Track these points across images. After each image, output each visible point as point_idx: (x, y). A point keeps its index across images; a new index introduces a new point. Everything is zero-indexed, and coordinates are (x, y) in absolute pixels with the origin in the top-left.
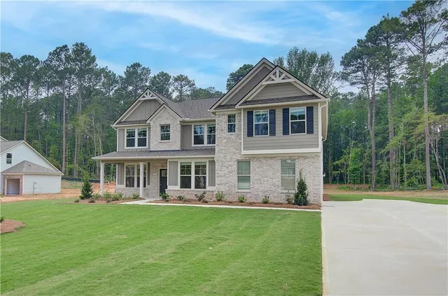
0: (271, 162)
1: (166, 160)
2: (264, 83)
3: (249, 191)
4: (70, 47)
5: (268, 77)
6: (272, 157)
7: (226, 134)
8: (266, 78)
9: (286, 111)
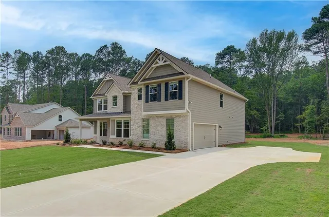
0: (161, 119)
1: (109, 119)
2: (154, 66)
3: (148, 139)
4: (109, 46)
5: (156, 61)
6: (161, 116)
7: (136, 101)
8: (154, 63)
9: (167, 84)
